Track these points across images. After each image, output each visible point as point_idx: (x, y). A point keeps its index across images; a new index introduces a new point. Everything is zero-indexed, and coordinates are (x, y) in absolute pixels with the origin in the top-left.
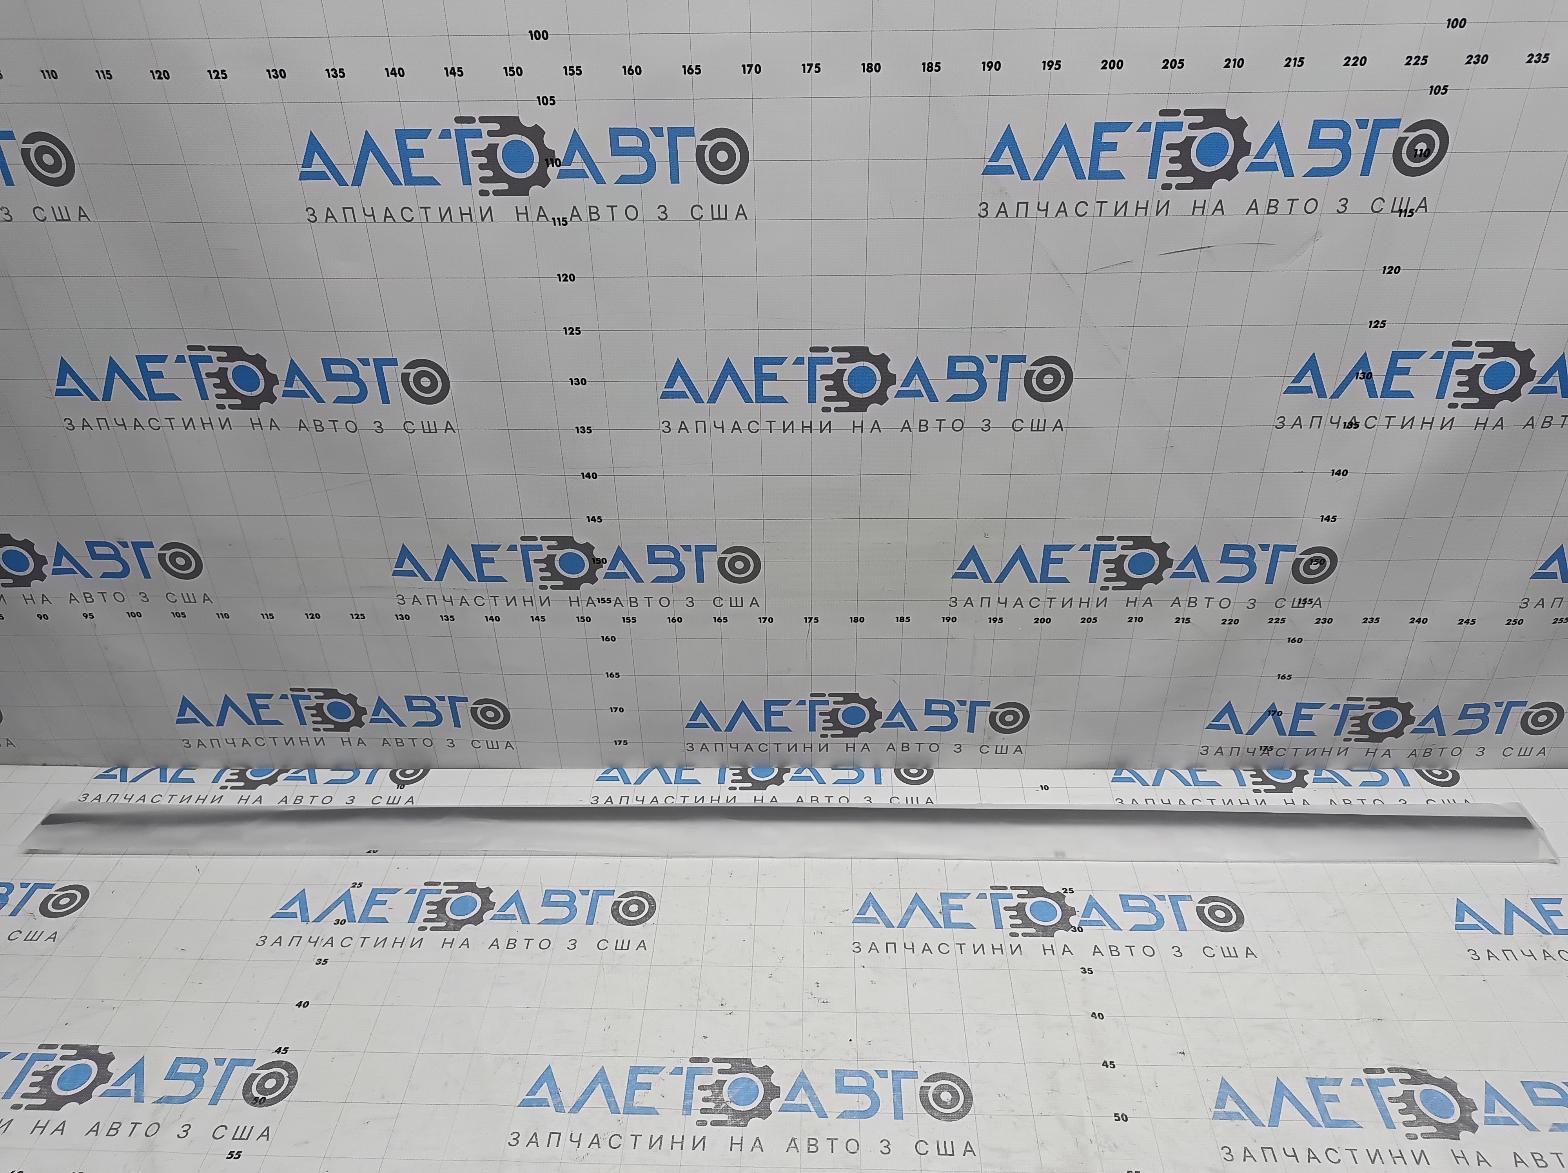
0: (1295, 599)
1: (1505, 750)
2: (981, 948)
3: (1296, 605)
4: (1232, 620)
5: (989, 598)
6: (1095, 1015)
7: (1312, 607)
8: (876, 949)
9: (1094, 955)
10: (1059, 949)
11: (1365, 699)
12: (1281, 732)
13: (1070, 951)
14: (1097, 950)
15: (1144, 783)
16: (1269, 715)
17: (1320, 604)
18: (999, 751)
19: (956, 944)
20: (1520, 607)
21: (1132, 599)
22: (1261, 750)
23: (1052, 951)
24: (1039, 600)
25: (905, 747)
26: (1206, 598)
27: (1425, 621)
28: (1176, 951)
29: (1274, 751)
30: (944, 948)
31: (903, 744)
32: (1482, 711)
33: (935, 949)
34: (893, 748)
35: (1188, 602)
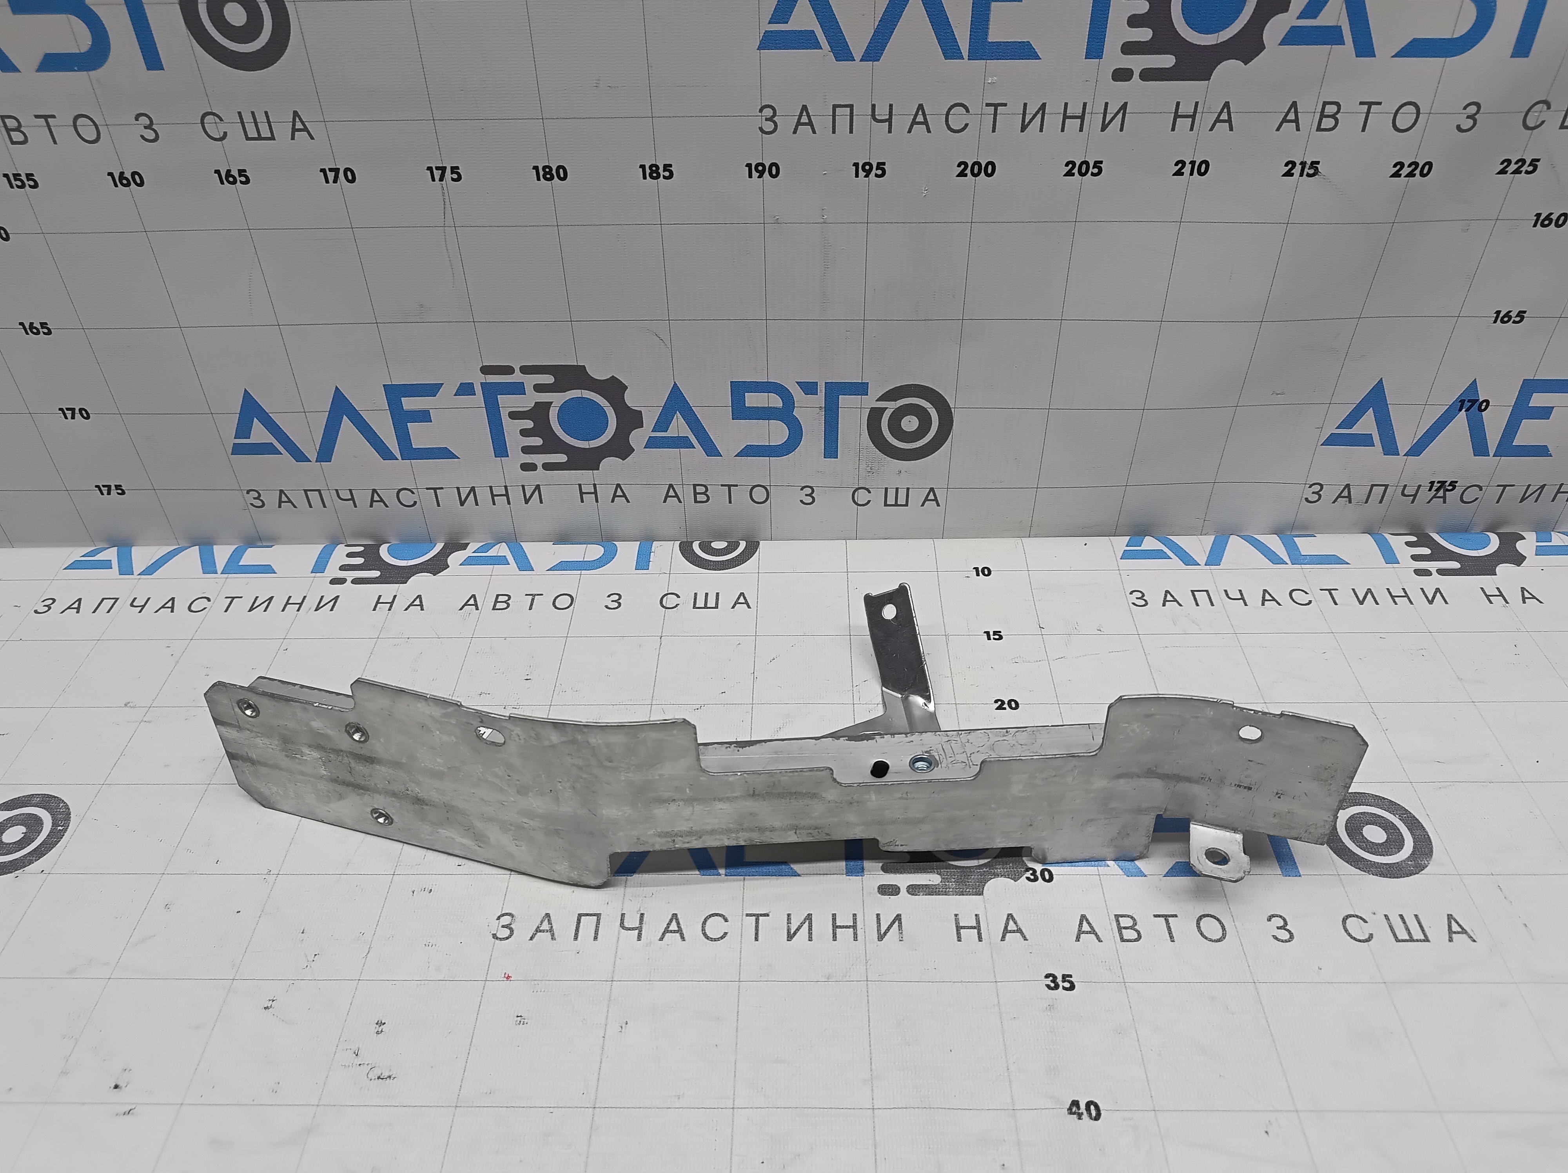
2: (806, 925)
4: (1416, 164)
5: (851, 106)
6: (1079, 1108)
8: (551, 930)
9: (1078, 939)
10: (993, 926)
12: (1480, 448)
13: (1019, 931)
14: (1085, 927)
15: (1188, 560)
16: (1460, 410)
18: (891, 501)
19: (747, 915)
21: (1186, 108)
22: (1430, 490)
23: (976, 931)
24: (967, 111)
25: (701, 493)
26: (1361, 103)
28: (1278, 928)
29: (1458, 491)
30: (715, 927)
31: (695, 486)
33: (692, 929)
34: (677, 496)
35: (1318, 116)
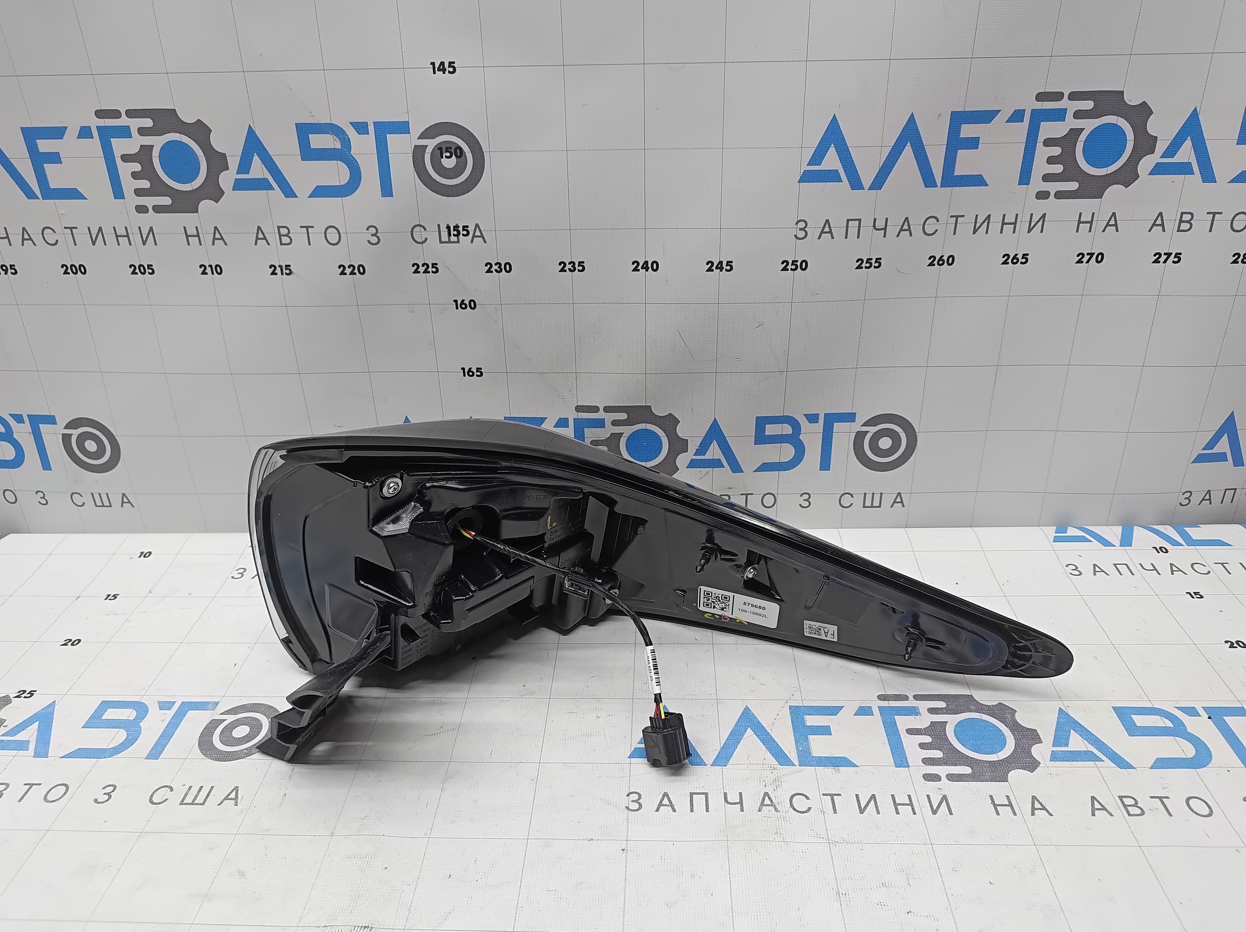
0: (439, 226)
1: (841, 497)
3: (445, 237)
4: (353, 266)
7: (472, 242)
11: (601, 409)
17: (482, 236)
18: (99, 503)
20: (796, 236)
21: (192, 231)
24: (54, 231)
26: (301, 227)
27: (655, 266)
32: (787, 429)
35: (277, 235)
